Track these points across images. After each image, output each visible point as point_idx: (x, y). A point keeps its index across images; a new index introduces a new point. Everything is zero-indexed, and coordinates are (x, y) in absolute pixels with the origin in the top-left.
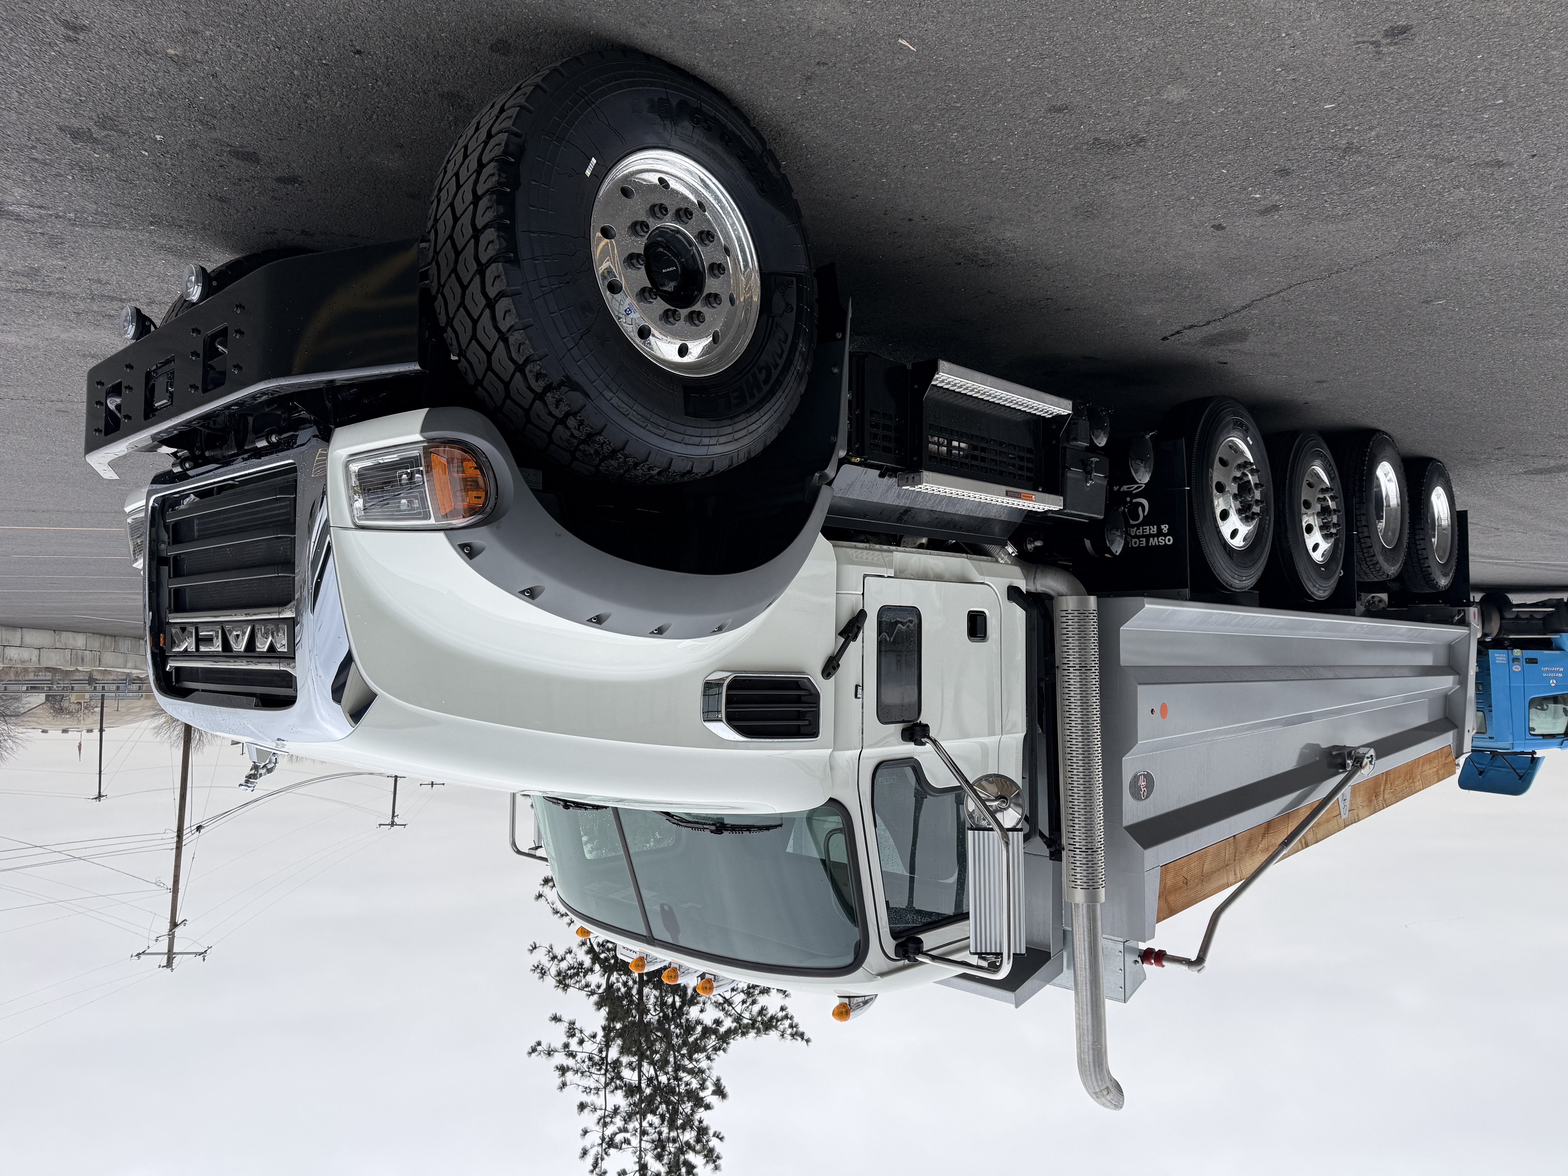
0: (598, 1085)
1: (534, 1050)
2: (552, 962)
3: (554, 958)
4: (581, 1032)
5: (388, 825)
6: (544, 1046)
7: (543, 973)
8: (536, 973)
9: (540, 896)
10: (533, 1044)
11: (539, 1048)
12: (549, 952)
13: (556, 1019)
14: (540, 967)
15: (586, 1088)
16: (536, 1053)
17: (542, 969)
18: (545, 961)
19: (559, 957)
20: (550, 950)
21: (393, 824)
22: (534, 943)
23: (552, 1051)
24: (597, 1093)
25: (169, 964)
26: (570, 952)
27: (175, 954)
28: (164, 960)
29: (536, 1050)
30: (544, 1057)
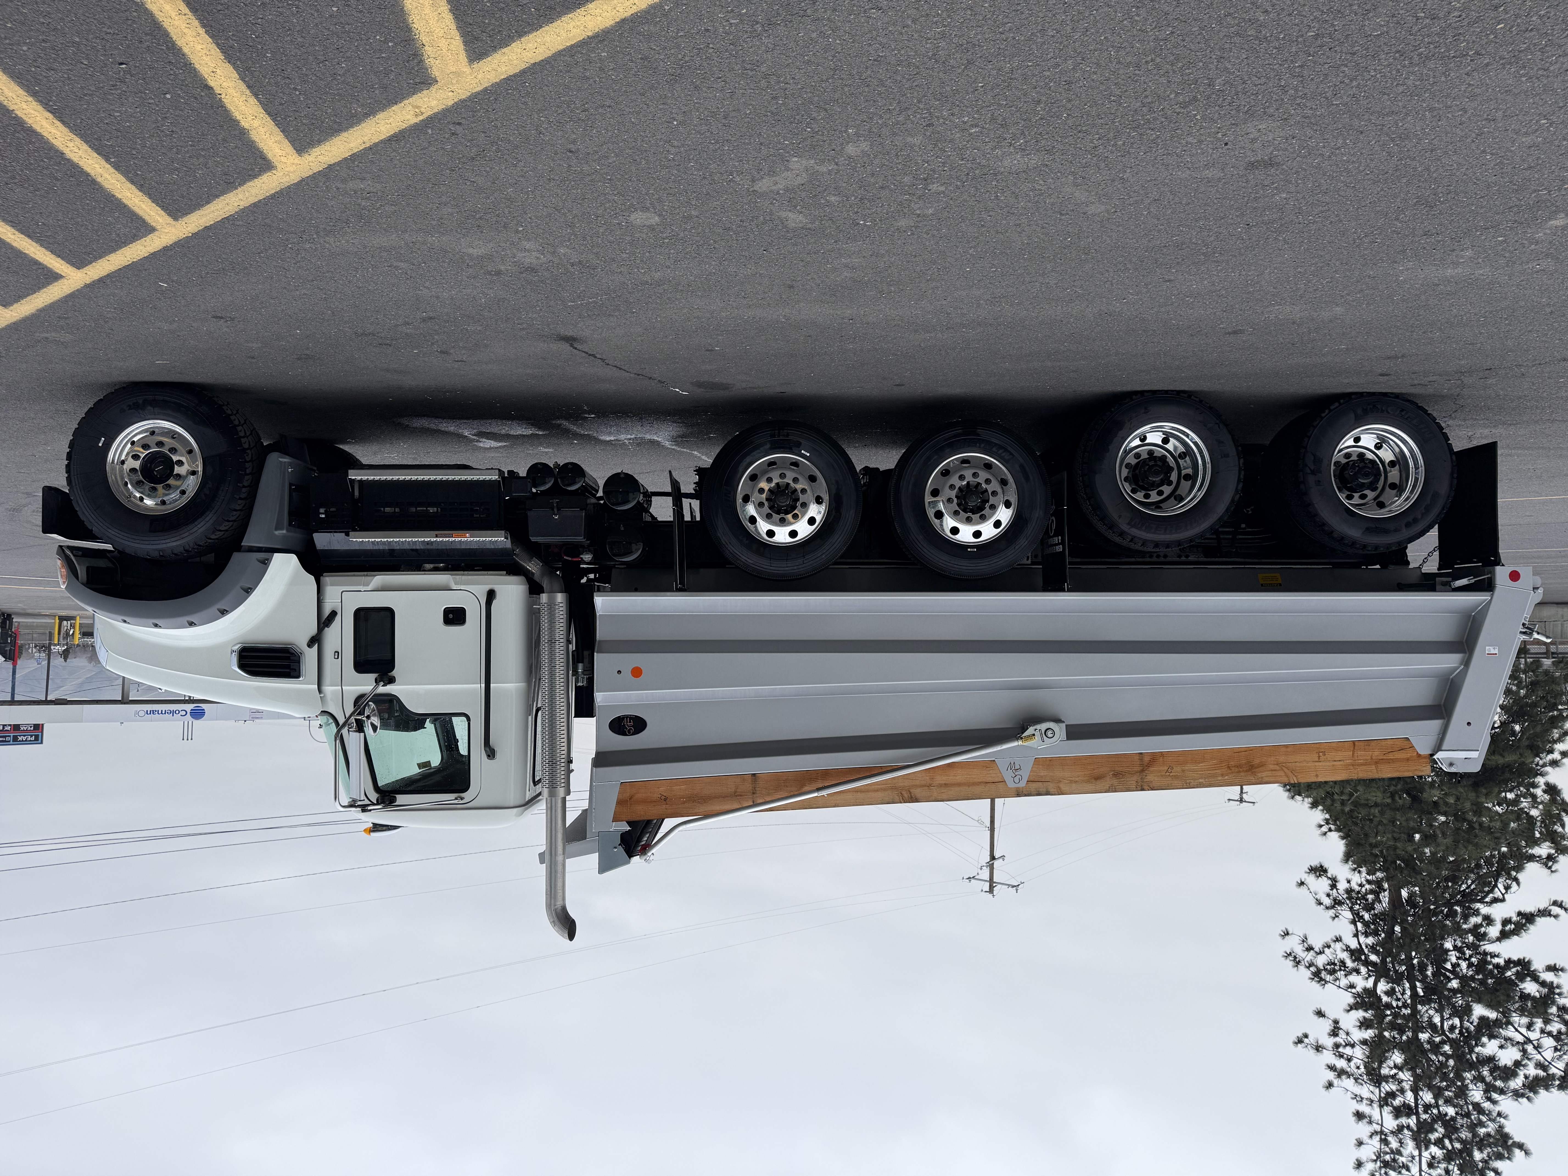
0: (1372, 1096)
1: (1300, 1041)
2: (1306, 953)
3: (1310, 949)
4: (1348, 1034)
5: (1237, 801)
6: (1311, 1040)
7: (1297, 962)
8: (1288, 960)
9: (1302, 883)
10: (1300, 1035)
11: (1306, 1040)
12: (1303, 941)
13: (1320, 1014)
14: (1293, 954)
15: (1356, 1095)
16: (1303, 1045)
17: (1295, 957)
18: (1299, 951)
19: (1317, 949)
20: (1304, 940)
21: (1241, 800)
22: (1286, 929)
23: (1320, 1047)
24: (1371, 1105)
25: (991, 890)
26: (1329, 947)
27: (995, 882)
28: (986, 887)
29: (1303, 1042)
30: (1313, 1052)
